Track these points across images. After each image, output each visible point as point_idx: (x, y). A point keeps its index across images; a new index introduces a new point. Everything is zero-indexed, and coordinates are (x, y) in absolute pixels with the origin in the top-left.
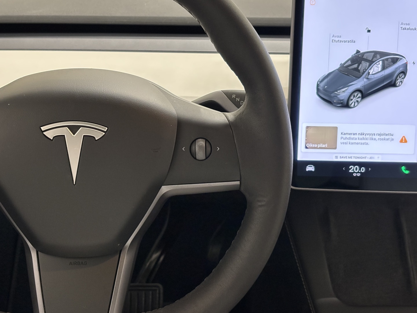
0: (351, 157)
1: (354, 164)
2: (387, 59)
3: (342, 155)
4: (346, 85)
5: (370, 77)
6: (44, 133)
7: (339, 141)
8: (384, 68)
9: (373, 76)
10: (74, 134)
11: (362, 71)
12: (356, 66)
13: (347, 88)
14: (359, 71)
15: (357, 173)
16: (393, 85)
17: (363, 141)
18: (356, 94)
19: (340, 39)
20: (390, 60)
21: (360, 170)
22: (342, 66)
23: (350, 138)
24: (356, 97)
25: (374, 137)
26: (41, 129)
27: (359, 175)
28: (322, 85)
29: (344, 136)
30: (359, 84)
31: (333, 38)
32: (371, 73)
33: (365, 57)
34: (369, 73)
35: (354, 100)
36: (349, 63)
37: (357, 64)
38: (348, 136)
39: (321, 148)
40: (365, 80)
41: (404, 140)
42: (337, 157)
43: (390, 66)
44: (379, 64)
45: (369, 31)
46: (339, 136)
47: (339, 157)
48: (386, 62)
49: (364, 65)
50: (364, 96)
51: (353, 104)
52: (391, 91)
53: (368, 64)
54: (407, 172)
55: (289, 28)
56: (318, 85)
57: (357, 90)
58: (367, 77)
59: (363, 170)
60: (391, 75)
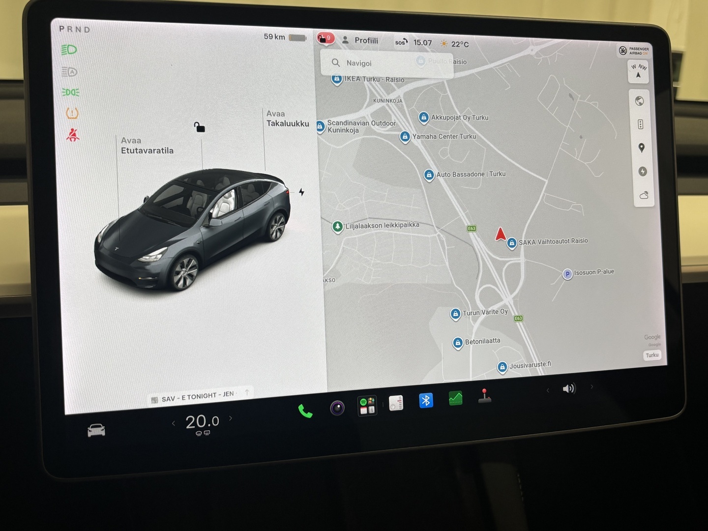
0: (185, 397)
1: (196, 410)
2: (245, 186)
3: (166, 394)
4: (162, 242)
5: (213, 222)
8: (240, 204)
9: (220, 221)
11: (193, 211)
12: (179, 201)
13: (166, 248)
14: (188, 212)
15: (202, 429)
16: (265, 237)
18: (186, 261)
19: (139, 146)
20: (252, 187)
21: (209, 421)
22: (149, 202)
24: (187, 266)
27: (207, 433)
28: (107, 244)
30: (191, 238)
31: (124, 145)
32: (214, 215)
33: (197, 182)
34: (210, 215)
35: (182, 273)
37: (182, 198)
40: (203, 230)
42: (154, 400)
43: (253, 199)
44: (230, 196)
45: (201, 129)
47: (160, 400)
48: (243, 191)
49: (198, 198)
51: (182, 282)
53: (205, 196)
54: (309, 415)
56: (97, 246)
57: (188, 253)
58: (206, 223)
59: (215, 422)
60: (257, 217)
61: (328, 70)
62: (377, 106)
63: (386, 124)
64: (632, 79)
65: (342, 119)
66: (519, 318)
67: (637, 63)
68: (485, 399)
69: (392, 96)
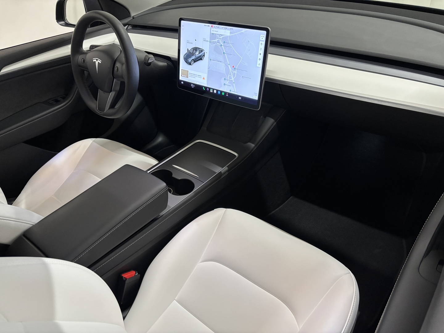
0: (191, 81)
1: (192, 84)
2: (200, 50)
7: (189, 75)
8: (199, 53)
9: (197, 55)
11: (194, 53)
13: (191, 58)
16: (202, 59)
17: (194, 77)
19: (189, 42)
21: (193, 86)
22: (189, 51)
23: (191, 75)
25: (197, 76)
28: (185, 56)
30: (193, 57)
31: (187, 41)
33: (195, 49)
35: (192, 62)
36: (191, 50)
37: (193, 51)
39: (185, 77)
41: (204, 79)
42: (188, 81)
43: (201, 53)
45: (196, 40)
46: (189, 74)
50: (194, 62)
51: (192, 64)
52: (201, 61)
53: (196, 51)
54: (204, 89)
57: (193, 60)
58: (195, 55)
60: (201, 56)
61: (212, 32)
62: (218, 39)
63: (219, 43)
64: (261, 39)
65: (213, 41)
66: (234, 83)
67: (262, 35)
68: (227, 95)
69: (220, 38)
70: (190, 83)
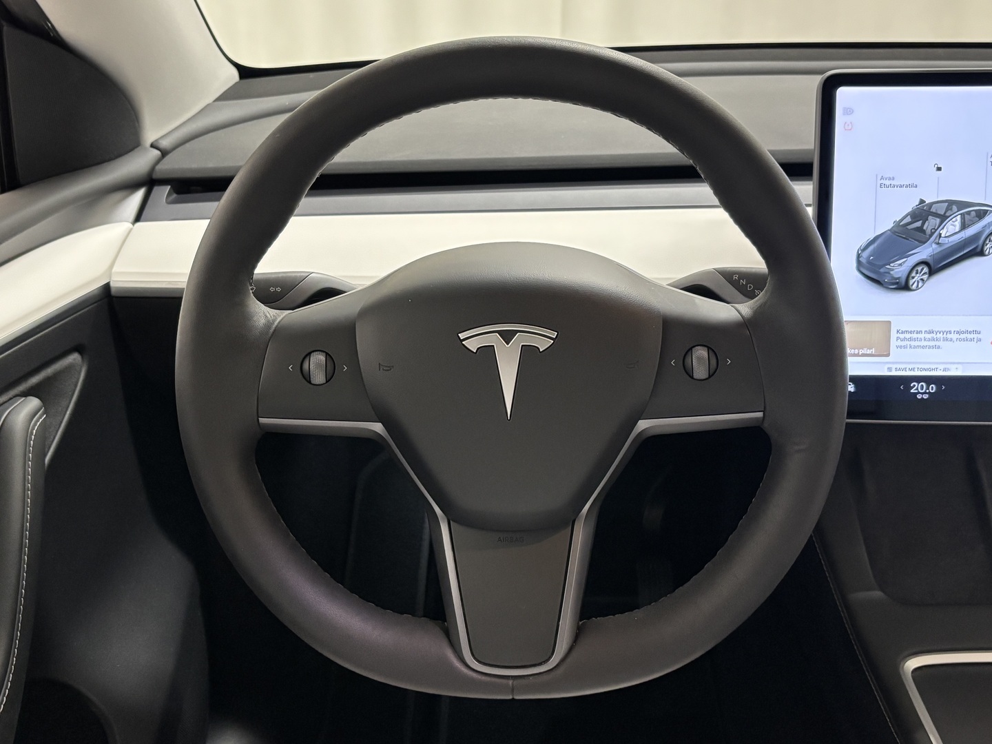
0: (913, 369)
1: (919, 379)
2: (969, 213)
3: (898, 366)
4: (904, 254)
5: (941, 241)
6: (463, 343)
7: (894, 343)
8: (964, 226)
9: (947, 239)
10: (508, 344)
11: (928, 232)
12: (918, 224)
13: (905, 259)
14: (924, 232)
15: (922, 394)
16: (980, 253)
17: (933, 343)
18: (919, 269)
19: (893, 182)
20: (973, 214)
21: (928, 388)
22: (897, 224)
23: (910, 339)
24: (920, 273)
25: (949, 336)
26: (459, 336)
27: (926, 397)
28: (865, 254)
29: (902, 336)
30: (925, 252)
31: (882, 181)
32: (942, 236)
33: (933, 210)
34: (940, 234)
35: (916, 278)
36: (908, 219)
37: (921, 222)
38: (908, 336)
39: (864, 355)
40: (934, 246)
42: (890, 369)
43: (974, 223)
44: (957, 220)
45: (939, 169)
46: (894, 335)
47: (894, 369)
48: (967, 217)
49: (932, 222)
50: (932, 273)
51: (915, 284)
52: (975, 262)
53: (938, 220)
55: (810, 165)
56: (859, 256)
57: (922, 263)
58: (937, 241)
59: (932, 389)
60: (975, 237)
70: (907, 381)
